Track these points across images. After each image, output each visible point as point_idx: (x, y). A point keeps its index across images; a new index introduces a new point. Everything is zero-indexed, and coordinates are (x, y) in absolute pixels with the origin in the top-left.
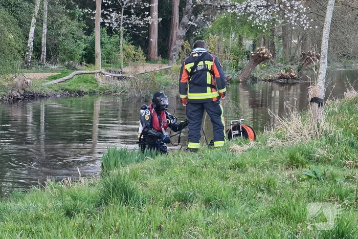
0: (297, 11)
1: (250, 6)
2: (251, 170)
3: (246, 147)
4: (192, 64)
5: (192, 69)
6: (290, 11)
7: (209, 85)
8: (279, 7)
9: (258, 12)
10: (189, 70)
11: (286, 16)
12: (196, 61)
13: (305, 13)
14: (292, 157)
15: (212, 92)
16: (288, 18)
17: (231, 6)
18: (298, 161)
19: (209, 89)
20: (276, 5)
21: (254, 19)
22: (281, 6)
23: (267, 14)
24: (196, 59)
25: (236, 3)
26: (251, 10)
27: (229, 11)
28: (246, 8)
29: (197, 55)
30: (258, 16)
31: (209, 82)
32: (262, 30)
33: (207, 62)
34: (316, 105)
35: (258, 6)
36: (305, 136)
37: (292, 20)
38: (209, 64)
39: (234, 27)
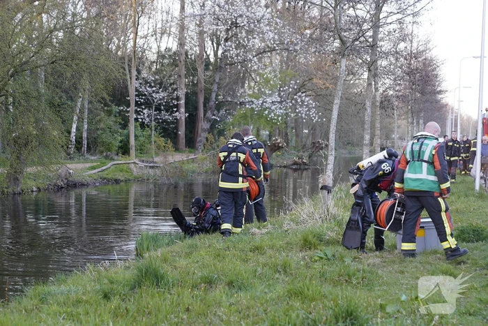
0: (307, 106)
1: (266, 102)
2: (270, 252)
3: (264, 231)
4: (226, 154)
5: (226, 157)
6: (301, 106)
7: (241, 176)
8: (291, 102)
9: (273, 108)
10: (222, 159)
11: (297, 111)
12: (230, 151)
13: (314, 108)
14: (306, 240)
15: (243, 182)
16: (300, 112)
17: (249, 102)
18: (310, 244)
19: (241, 179)
20: (288, 101)
21: (269, 113)
22: (293, 102)
23: (280, 108)
24: (230, 150)
25: (253, 100)
26: (267, 105)
27: (247, 106)
28: (262, 103)
29: (231, 146)
30: (273, 111)
31: (241, 173)
32: (277, 123)
33: (239, 155)
34: (325, 192)
35: (273, 102)
36: (316, 219)
37: (302, 114)
38: (242, 157)
39: (252, 120)
